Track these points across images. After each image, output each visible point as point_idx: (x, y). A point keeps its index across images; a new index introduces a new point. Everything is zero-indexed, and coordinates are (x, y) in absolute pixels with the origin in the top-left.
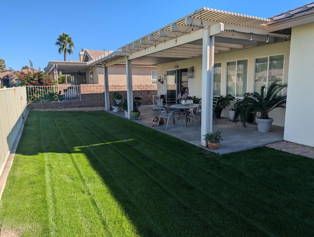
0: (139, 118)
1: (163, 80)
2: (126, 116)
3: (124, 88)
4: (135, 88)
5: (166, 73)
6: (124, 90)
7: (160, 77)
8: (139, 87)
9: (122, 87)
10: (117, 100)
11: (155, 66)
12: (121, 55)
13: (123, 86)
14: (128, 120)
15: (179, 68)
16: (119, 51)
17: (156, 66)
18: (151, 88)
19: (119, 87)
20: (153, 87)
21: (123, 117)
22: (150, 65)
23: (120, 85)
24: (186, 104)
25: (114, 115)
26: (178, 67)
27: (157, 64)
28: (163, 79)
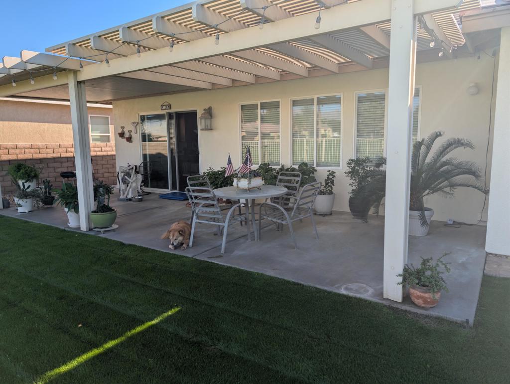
0: (115, 226)
1: (130, 135)
2: (72, 223)
3: (30, 153)
4: (58, 152)
5: (138, 120)
6: (32, 157)
7: (123, 128)
8: (68, 149)
9: (27, 150)
10: (26, 182)
11: (107, 104)
12: (59, 66)
13: (28, 148)
14: (83, 235)
15: (173, 110)
16: (50, 53)
17: (110, 104)
18: (95, 151)
19: (18, 151)
20: (100, 149)
21: (62, 228)
22: (97, 102)
23: (21, 144)
24: (250, 186)
25: (26, 222)
26: (170, 106)
27: (114, 100)
28: (130, 131)
